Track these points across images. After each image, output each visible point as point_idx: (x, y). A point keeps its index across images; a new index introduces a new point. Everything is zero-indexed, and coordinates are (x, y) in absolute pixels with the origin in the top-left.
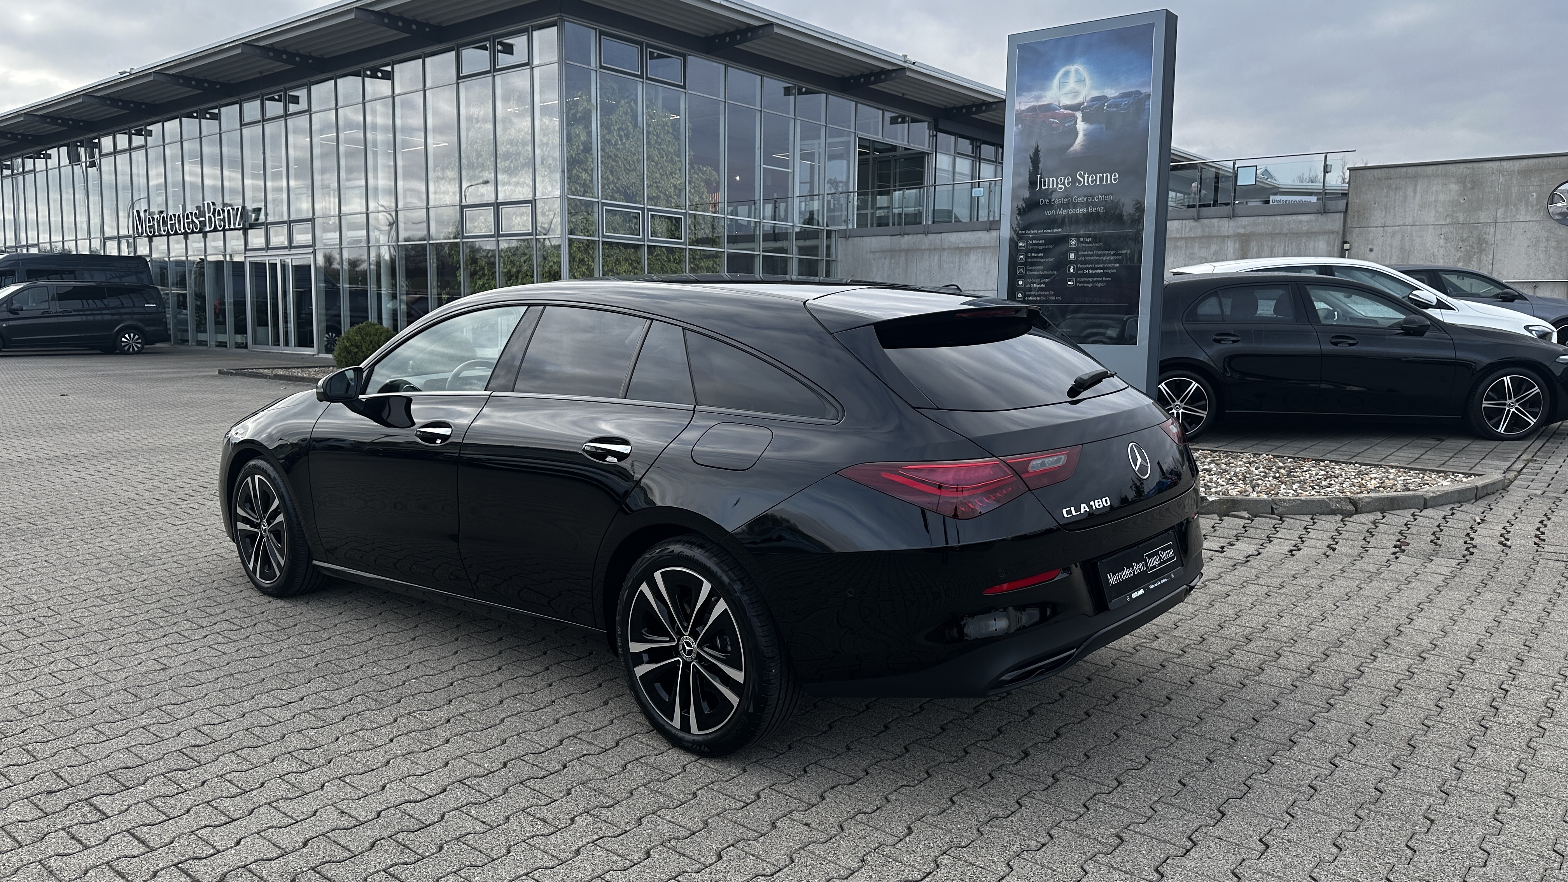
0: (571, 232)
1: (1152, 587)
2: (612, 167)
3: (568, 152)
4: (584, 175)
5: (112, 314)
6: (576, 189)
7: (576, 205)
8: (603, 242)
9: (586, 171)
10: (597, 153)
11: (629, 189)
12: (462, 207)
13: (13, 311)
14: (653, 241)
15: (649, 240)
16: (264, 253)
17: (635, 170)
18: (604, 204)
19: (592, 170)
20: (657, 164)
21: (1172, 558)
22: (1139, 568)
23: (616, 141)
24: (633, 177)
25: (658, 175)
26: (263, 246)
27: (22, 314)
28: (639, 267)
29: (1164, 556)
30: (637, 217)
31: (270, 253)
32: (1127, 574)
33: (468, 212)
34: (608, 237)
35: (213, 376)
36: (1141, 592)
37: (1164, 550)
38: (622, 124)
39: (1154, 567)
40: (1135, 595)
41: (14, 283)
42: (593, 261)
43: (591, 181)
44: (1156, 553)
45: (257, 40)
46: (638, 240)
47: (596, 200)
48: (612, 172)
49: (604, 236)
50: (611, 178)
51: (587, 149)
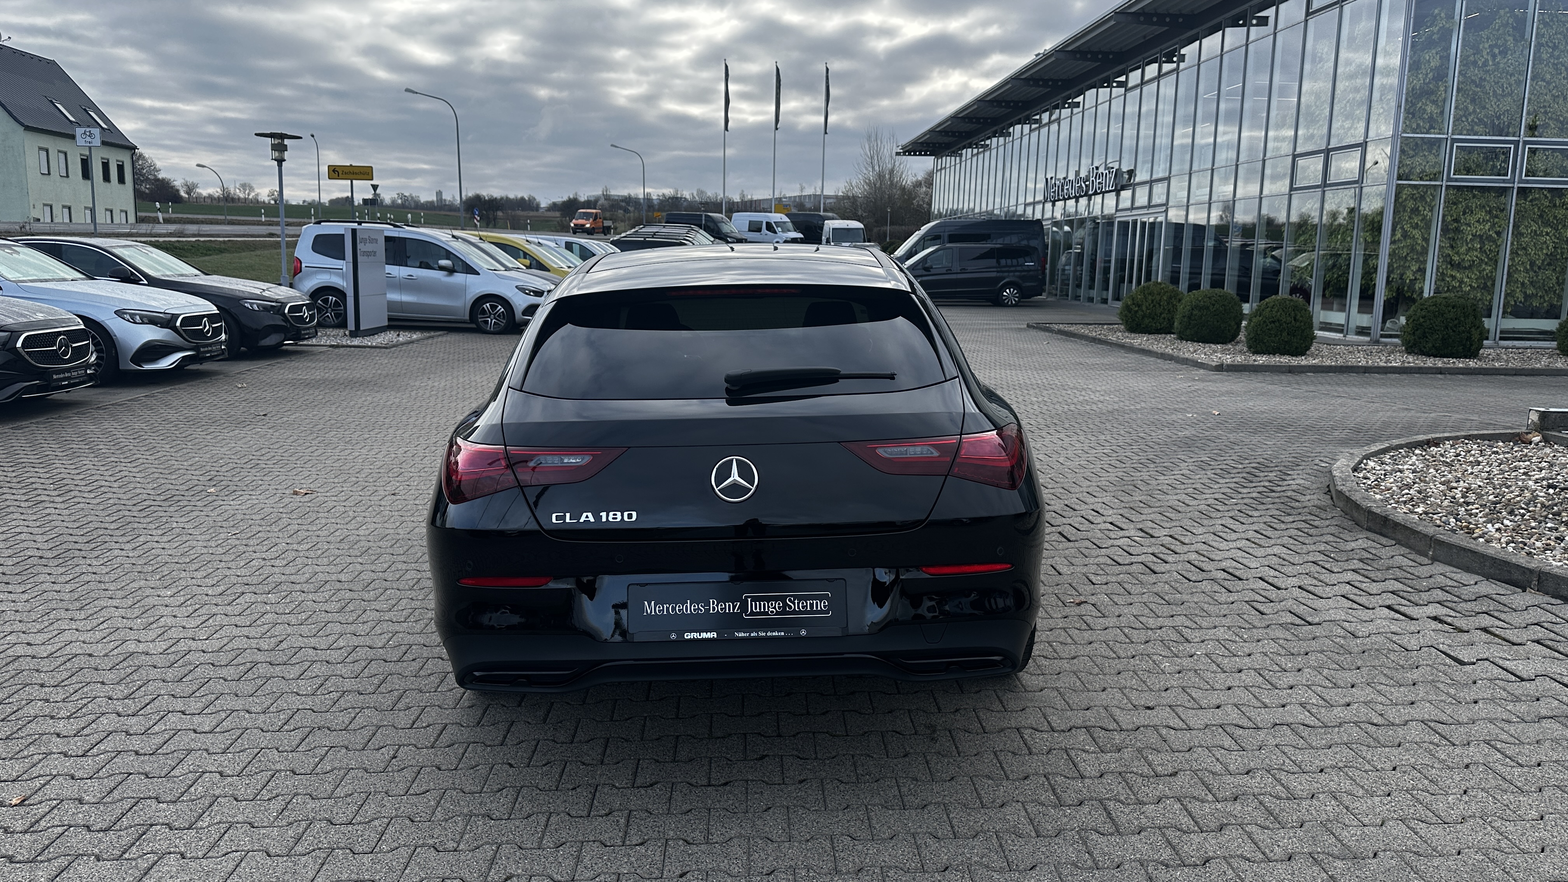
0: (1400, 178)
2: (1475, 93)
3: (1409, 83)
4: (1430, 108)
5: (998, 272)
6: (1418, 125)
7: (1417, 144)
8: (1448, 187)
9: (1434, 102)
10: (1454, 79)
11: (1498, 118)
12: (1295, 157)
13: (927, 269)
14: (1528, 182)
15: (1520, 182)
16: (1129, 213)
17: (1510, 94)
18: (1454, 141)
19: (1444, 101)
20: (1548, 83)
23: (1485, 64)
24: (1507, 104)
25: (1548, 97)
26: (1146, 203)
27: (933, 271)
28: (1501, 215)
30: (1506, 152)
31: (1135, 212)
33: (1301, 162)
34: (1456, 180)
35: (1020, 330)
38: (1498, 39)
41: (934, 245)
42: (1431, 211)
43: (1442, 113)
45: (1130, 6)
46: (1504, 181)
47: (1444, 136)
48: (1473, 101)
49: (1449, 179)
50: (1471, 108)
51: (1441, 75)
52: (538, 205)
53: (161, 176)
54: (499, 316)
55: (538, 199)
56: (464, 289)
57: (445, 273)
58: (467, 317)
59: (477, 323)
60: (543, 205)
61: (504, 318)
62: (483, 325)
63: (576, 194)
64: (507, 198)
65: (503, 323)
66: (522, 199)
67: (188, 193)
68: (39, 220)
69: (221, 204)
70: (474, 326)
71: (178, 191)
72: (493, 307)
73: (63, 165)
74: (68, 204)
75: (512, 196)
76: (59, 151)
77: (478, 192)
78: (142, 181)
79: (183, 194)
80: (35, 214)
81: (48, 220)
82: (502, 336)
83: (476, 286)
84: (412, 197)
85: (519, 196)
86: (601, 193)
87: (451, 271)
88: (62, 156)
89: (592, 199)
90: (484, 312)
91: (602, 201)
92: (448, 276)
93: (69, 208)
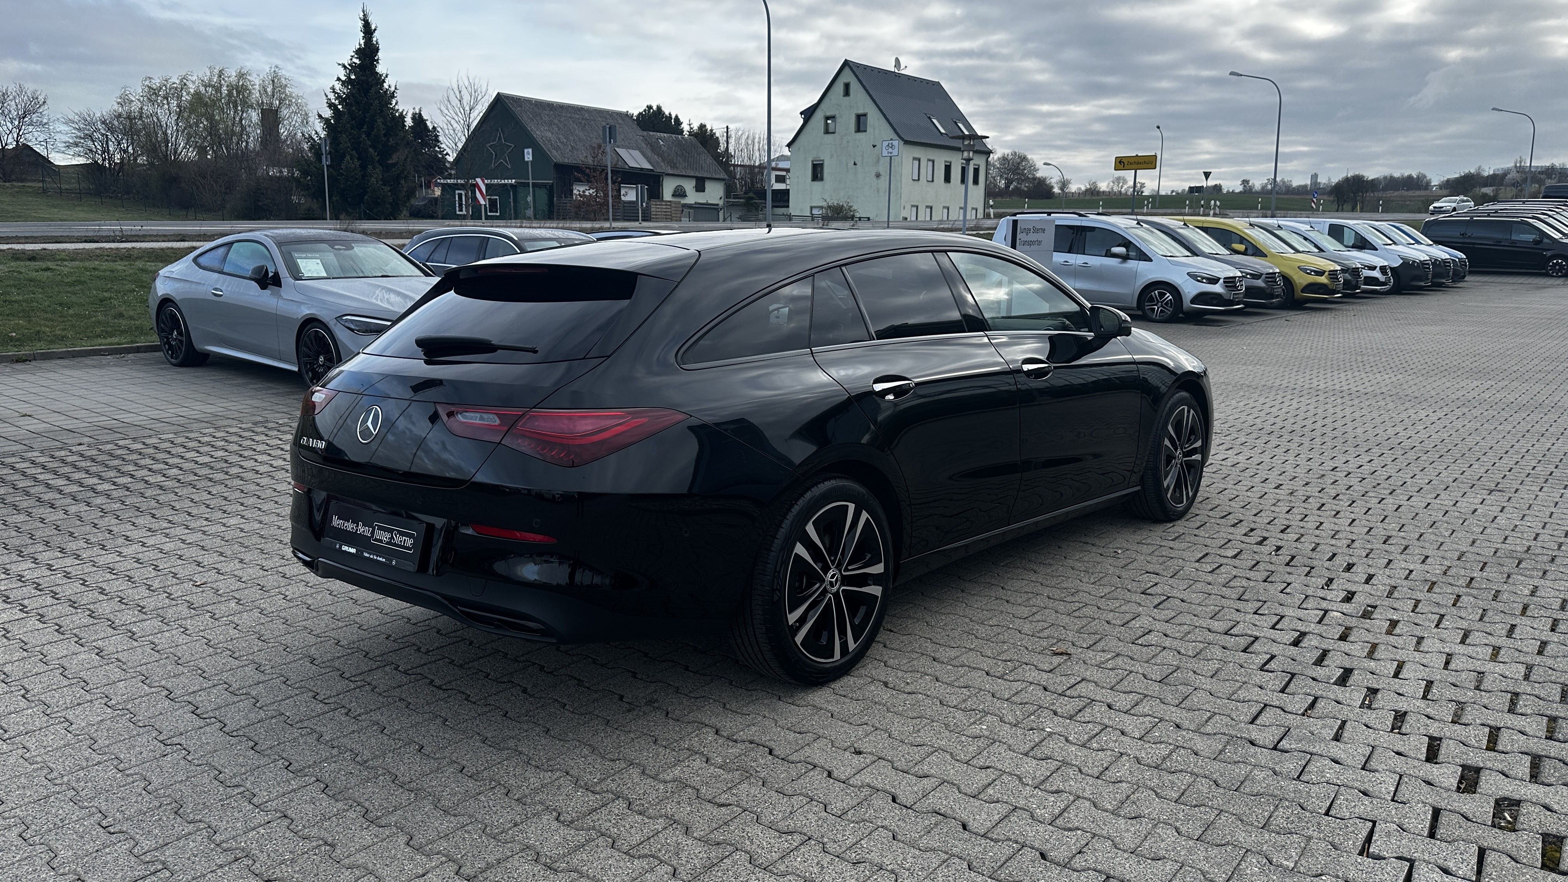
1: (366, 555)
21: (409, 549)
22: (362, 529)
29: (398, 539)
32: (350, 526)
36: (353, 551)
37: (402, 534)
39: (381, 541)
40: (345, 548)
44: (391, 531)
52: (1428, 183)
53: (1039, 175)
54: (1167, 304)
55: (1429, 176)
56: (1135, 275)
57: (1120, 260)
58: (1135, 305)
59: (1143, 311)
60: (1435, 182)
61: (1171, 306)
62: (1149, 313)
63: (1480, 167)
64: (1391, 177)
65: (1169, 311)
66: (1410, 177)
67: (1062, 189)
68: (906, 219)
69: (1088, 197)
70: (1140, 313)
71: (1052, 187)
72: (1162, 295)
73: (930, 172)
74: (930, 204)
75: (1397, 174)
76: (929, 160)
77: (1357, 173)
78: (1023, 181)
79: (1056, 190)
80: (904, 214)
81: (914, 218)
82: (1167, 325)
83: (1147, 272)
84: (1284, 182)
85: (1406, 174)
86: (1512, 165)
87: (1125, 258)
88: (930, 164)
89: (1500, 172)
90: (1151, 299)
91: (1513, 175)
92: (1121, 263)
93: (931, 208)
